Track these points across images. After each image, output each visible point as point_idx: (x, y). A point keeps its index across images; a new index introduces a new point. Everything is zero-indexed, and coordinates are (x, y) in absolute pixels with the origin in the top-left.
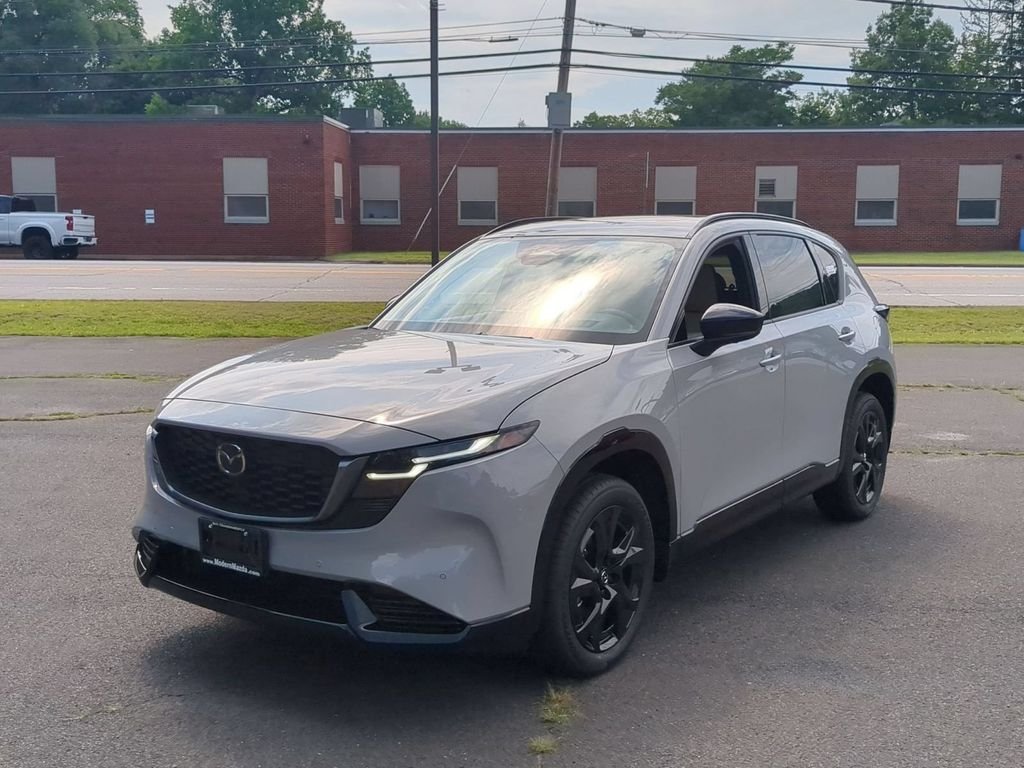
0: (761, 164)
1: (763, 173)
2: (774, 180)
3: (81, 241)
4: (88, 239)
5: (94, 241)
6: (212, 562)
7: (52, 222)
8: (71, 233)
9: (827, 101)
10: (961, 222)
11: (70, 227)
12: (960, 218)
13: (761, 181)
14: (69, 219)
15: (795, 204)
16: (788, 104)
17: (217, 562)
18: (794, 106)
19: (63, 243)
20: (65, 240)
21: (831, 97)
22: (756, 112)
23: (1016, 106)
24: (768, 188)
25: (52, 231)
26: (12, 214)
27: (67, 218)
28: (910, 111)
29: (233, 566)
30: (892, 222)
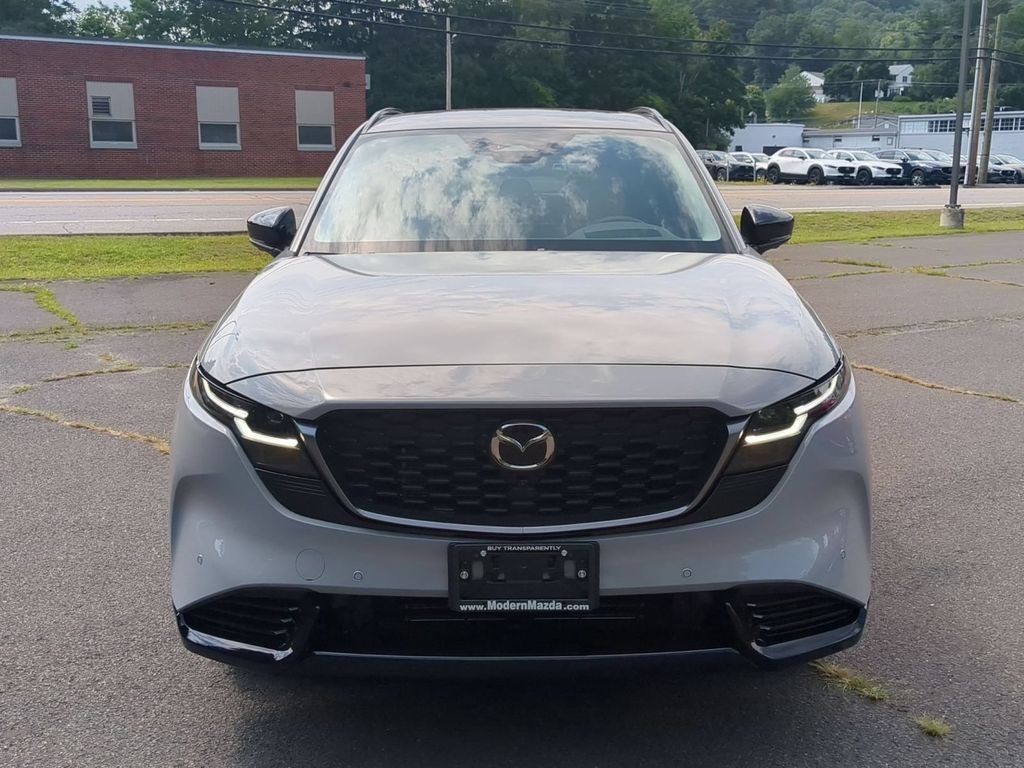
0: (92, 79)
1: (95, 89)
2: (108, 98)
6: (480, 608)
9: (107, 17)
10: (302, 147)
12: (300, 143)
13: (93, 98)
15: (134, 124)
16: (65, 17)
17: (492, 605)
18: (74, 19)
21: (111, 13)
22: (32, 22)
23: (297, 36)
24: (102, 106)
28: (195, 33)
29: (531, 605)
30: (237, 146)
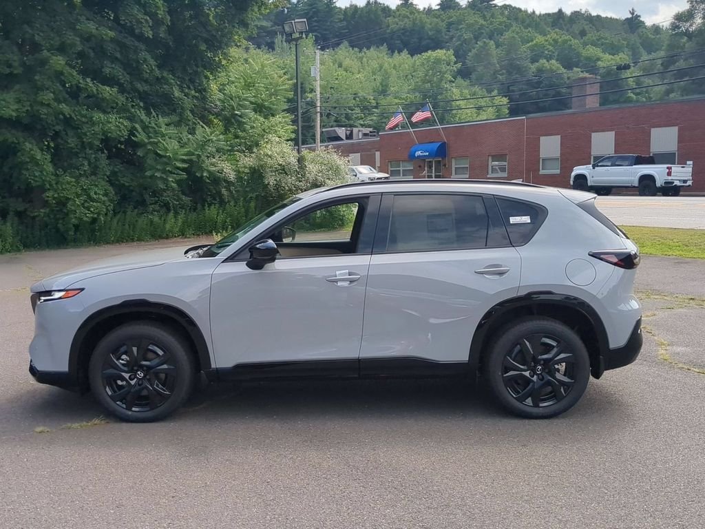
3: (677, 183)
4: (685, 181)
5: (689, 183)
7: (658, 172)
8: (670, 178)
11: (669, 174)
14: (669, 168)
19: (663, 185)
20: (665, 183)
25: (657, 177)
26: (634, 166)
27: (668, 168)
